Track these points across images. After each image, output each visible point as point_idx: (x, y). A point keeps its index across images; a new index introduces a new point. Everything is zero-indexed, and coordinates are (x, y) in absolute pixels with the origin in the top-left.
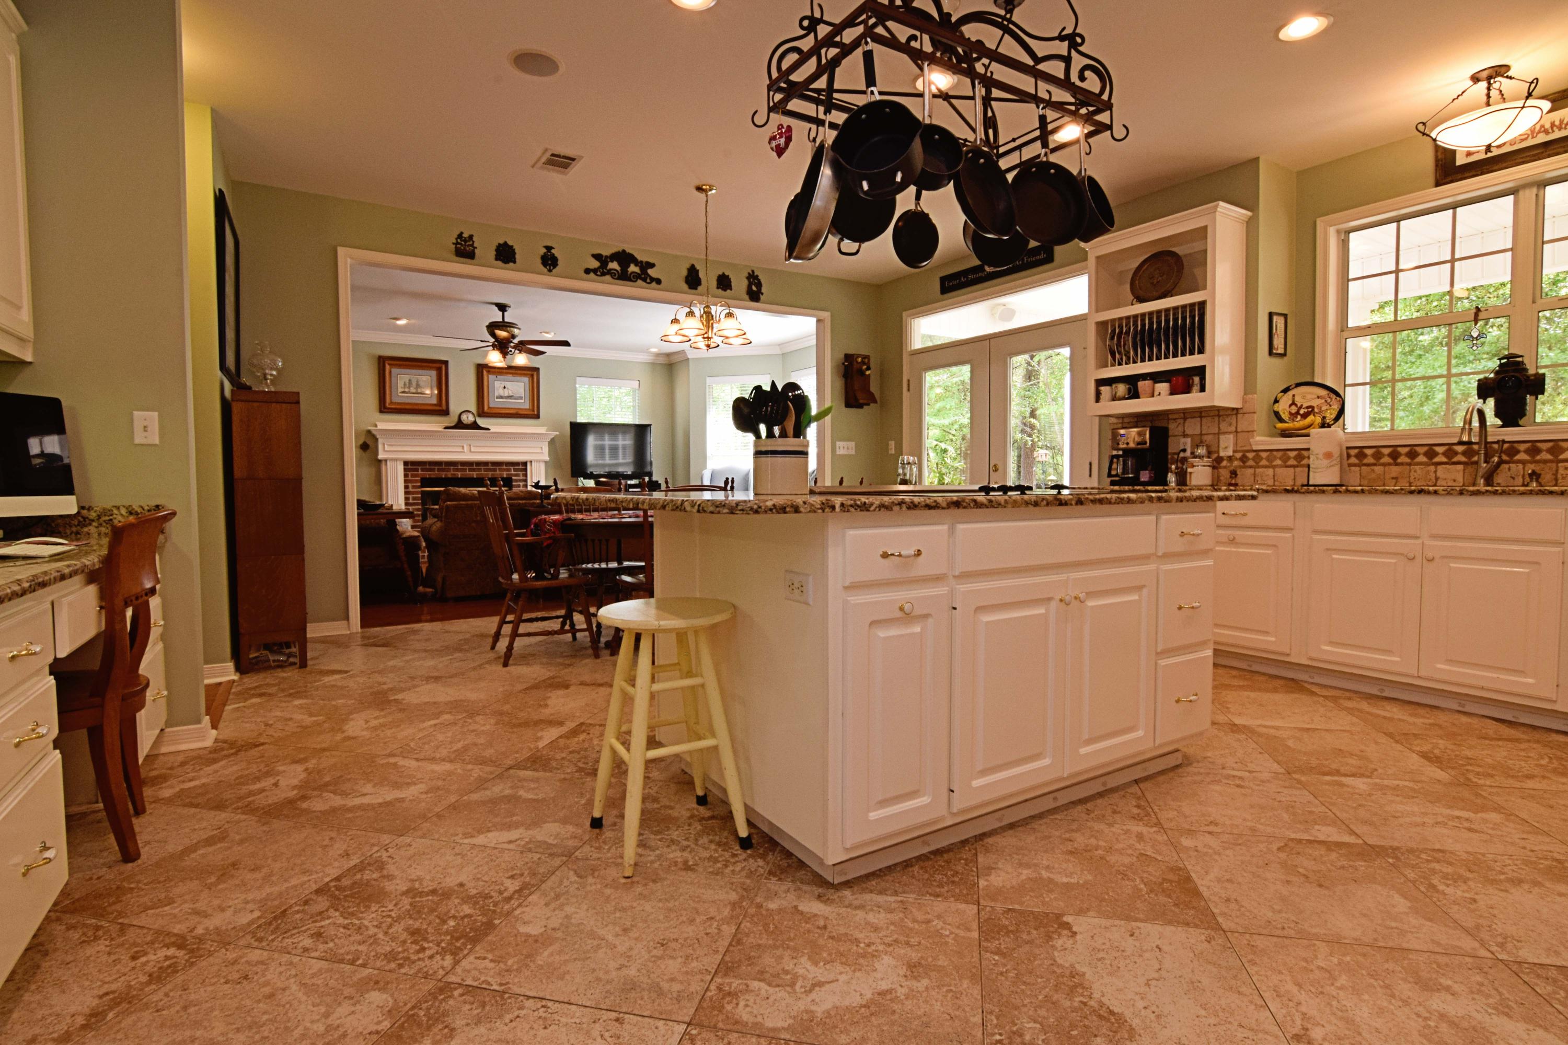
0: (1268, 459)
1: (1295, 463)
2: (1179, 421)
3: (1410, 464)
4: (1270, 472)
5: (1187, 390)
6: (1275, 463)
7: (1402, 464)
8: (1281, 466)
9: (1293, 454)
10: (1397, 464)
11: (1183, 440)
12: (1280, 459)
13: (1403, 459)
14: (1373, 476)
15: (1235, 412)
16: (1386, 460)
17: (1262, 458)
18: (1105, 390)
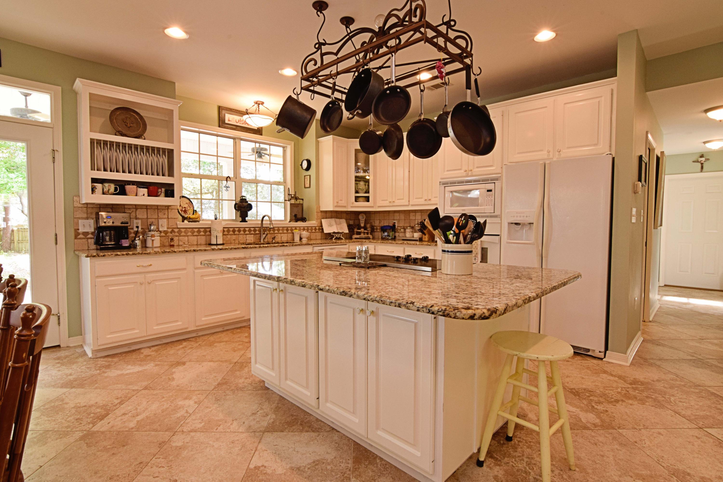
0: (185, 232)
1: (197, 234)
2: (132, 210)
3: (238, 235)
4: (186, 238)
5: (157, 195)
6: (188, 234)
7: (236, 234)
8: (191, 236)
9: (196, 230)
10: (235, 235)
11: (135, 221)
12: (191, 232)
13: (236, 233)
14: (227, 239)
15: (167, 208)
16: (231, 233)
17: (182, 232)
18: (99, 186)
